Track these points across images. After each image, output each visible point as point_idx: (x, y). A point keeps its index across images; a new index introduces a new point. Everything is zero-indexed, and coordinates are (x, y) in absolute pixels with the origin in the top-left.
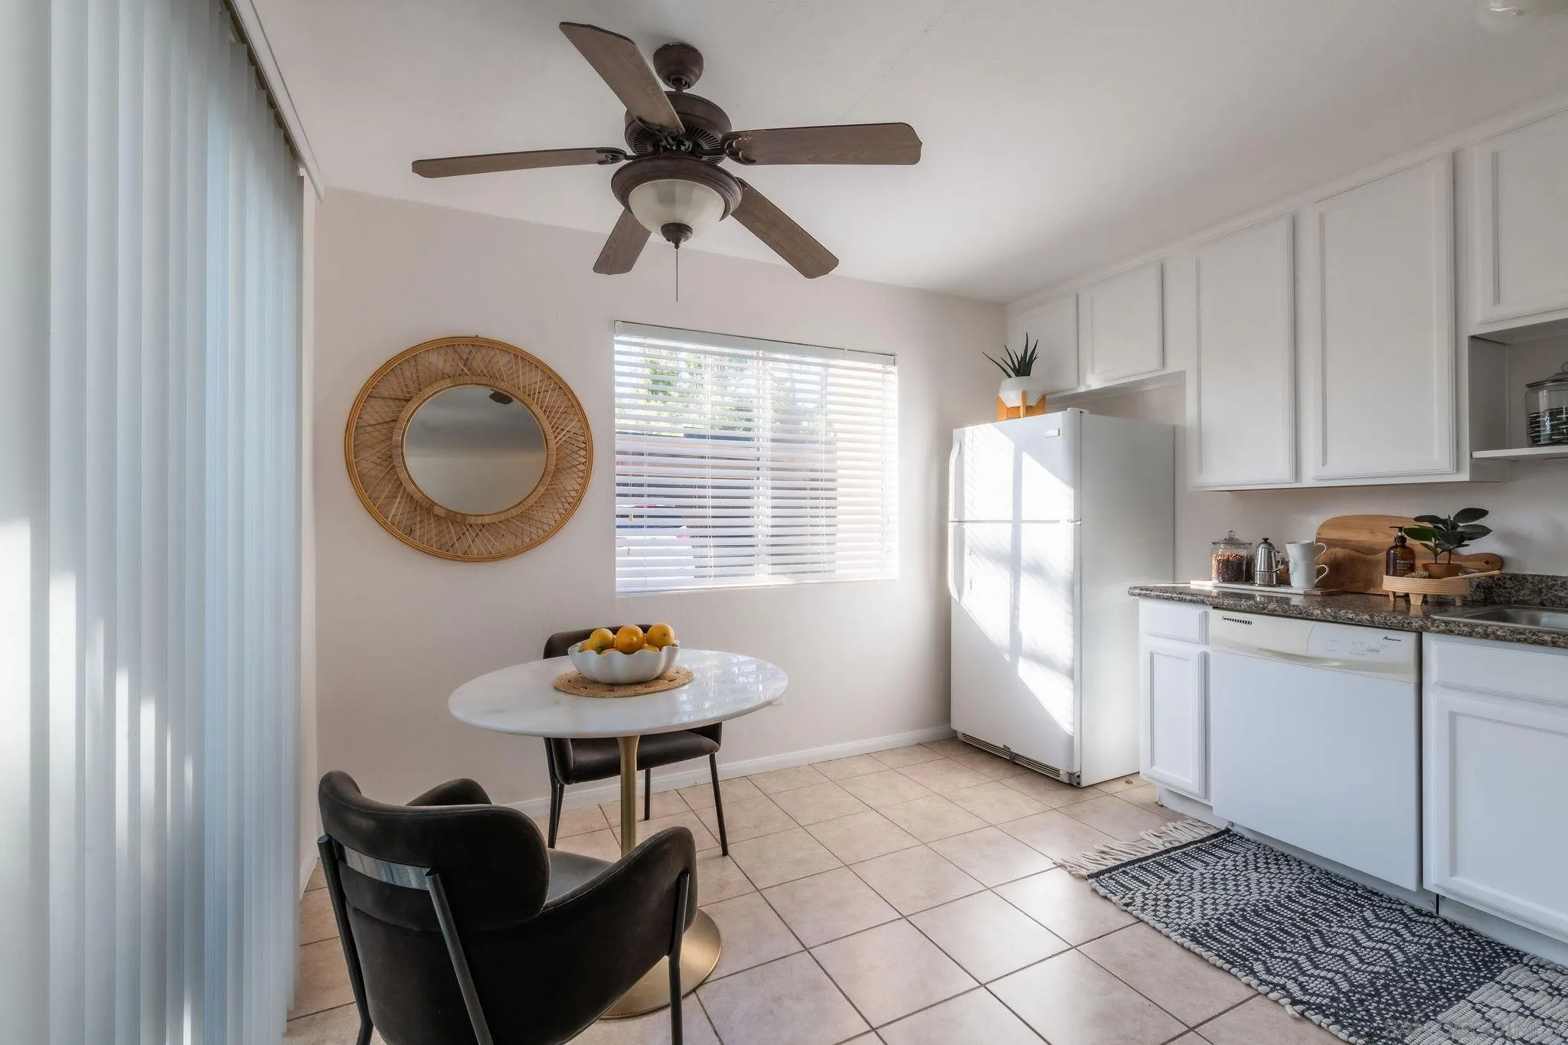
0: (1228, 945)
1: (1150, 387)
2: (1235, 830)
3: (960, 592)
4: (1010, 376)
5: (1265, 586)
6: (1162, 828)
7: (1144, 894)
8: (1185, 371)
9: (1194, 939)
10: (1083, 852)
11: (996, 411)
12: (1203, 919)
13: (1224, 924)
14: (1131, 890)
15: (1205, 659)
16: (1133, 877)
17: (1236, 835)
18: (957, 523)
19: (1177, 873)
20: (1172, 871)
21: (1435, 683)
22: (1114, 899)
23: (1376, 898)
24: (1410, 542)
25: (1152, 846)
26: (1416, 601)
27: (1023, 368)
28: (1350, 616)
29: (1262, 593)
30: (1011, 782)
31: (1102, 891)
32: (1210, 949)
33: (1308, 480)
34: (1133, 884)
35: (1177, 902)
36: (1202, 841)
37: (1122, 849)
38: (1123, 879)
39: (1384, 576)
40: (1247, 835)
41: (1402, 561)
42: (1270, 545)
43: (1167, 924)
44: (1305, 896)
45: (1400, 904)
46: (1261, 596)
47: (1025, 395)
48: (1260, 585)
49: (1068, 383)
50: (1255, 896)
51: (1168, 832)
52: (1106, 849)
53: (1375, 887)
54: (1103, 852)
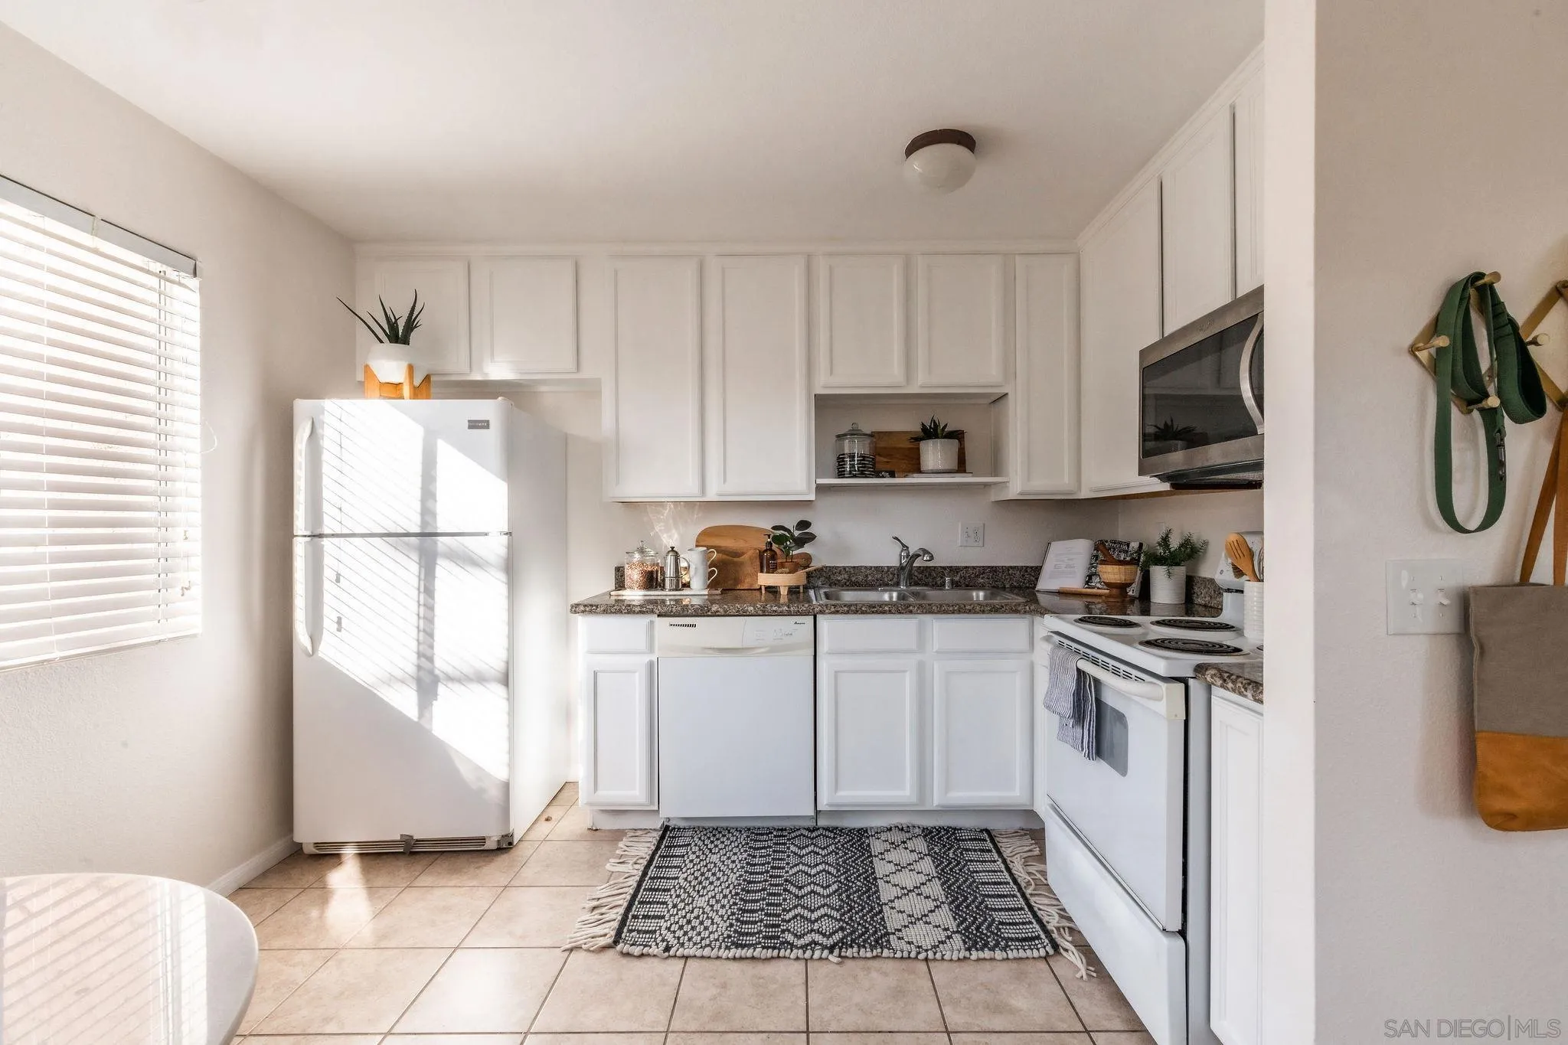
0: (758, 933)
1: (543, 388)
2: (672, 824)
3: (315, 639)
4: (381, 342)
5: (673, 590)
6: (618, 852)
7: (668, 929)
8: (600, 379)
9: (737, 946)
10: (579, 920)
11: (364, 384)
12: (725, 922)
13: (740, 916)
14: (655, 931)
15: (652, 669)
16: (645, 917)
17: (674, 828)
18: (308, 539)
19: (669, 890)
20: (664, 890)
21: (827, 653)
22: (654, 950)
23: (785, 833)
24: (775, 547)
25: (627, 875)
26: (784, 592)
27: (398, 333)
28: (774, 609)
29: (672, 598)
30: (426, 880)
31: (637, 950)
32: (754, 946)
33: (712, 495)
34: (651, 924)
35: (695, 918)
36: (658, 848)
37: (607, 894)
38: (641, 925)
39: (759, 574)
40: (682, 824)
41: (769, 561)
42: (676, 552)
43: (709, 945)
44: (754, 857)
45: (798, 830)
46: (670, 600)
47: (411, 368)
48: (670, 590)
49: (457, 366)
50: (733, 877)
51: (623, 853)
52: (595, 903)
53: (779, 824)
54: (594, 908)
